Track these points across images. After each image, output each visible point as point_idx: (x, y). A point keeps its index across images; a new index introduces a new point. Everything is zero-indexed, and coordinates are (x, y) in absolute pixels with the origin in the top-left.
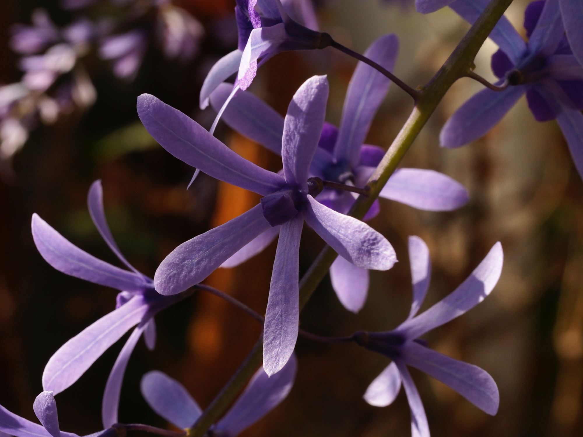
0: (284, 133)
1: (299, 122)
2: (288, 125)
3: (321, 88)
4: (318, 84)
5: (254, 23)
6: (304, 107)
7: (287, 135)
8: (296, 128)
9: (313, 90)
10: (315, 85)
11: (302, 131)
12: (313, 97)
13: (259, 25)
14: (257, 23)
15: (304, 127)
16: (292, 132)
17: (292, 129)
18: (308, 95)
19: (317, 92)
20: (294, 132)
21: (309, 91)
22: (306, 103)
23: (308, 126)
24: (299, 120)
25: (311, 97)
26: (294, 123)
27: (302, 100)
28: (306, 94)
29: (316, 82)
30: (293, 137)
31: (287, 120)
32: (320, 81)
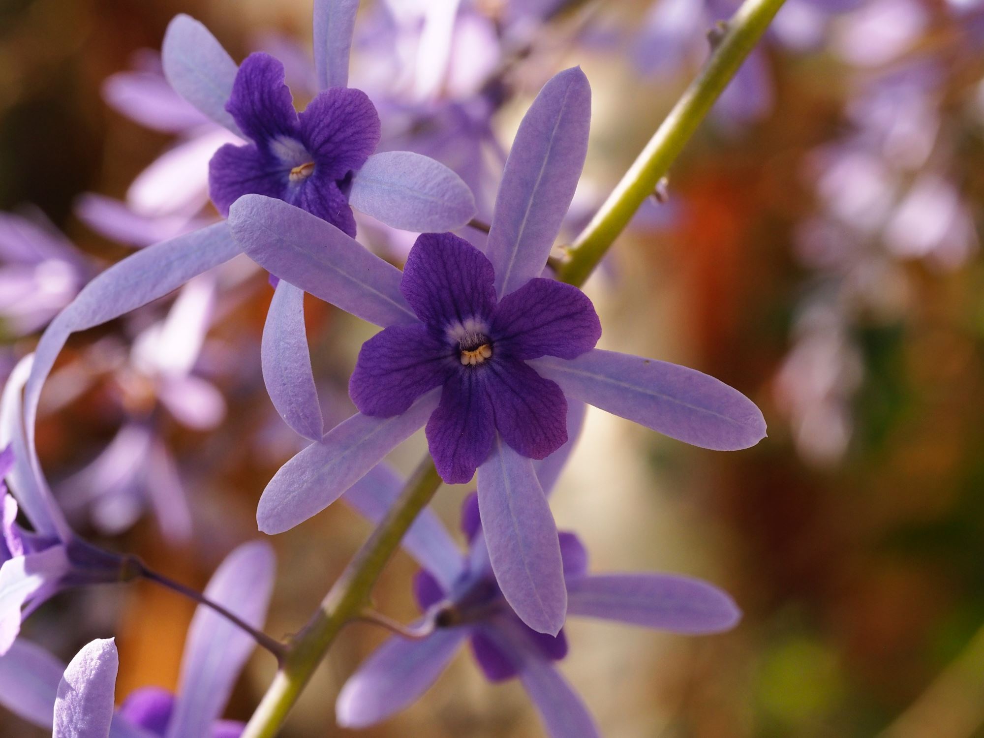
0: (55, 729)
1: (75, 713)
2: (60, 716)
3: (105, 658)
4: (101, 652)
5: (11, 548)
6: (81, 688)
7: (59, 732)
8: (71, 721)
9: (93, 663)
10: (97, 654)
11: (80, 725)
12: (93, 672)
13: (20, 552)
14: (17, 549)
15: (82, 720)
16: (66, 728)
17: (65, 723)
18: (86, 669)
19: (100, 664)
20: (69, 727)
21: (88, 663)
22: (84, 682)
23: (88, 718)
24: (75, 709)
25: (91, 673)
26: (67, 713)
27: (78, 678)
28: (83, 669)
29: (97, 650)
30: (69, 735)
31: (57, 708)
32: (103, 647)
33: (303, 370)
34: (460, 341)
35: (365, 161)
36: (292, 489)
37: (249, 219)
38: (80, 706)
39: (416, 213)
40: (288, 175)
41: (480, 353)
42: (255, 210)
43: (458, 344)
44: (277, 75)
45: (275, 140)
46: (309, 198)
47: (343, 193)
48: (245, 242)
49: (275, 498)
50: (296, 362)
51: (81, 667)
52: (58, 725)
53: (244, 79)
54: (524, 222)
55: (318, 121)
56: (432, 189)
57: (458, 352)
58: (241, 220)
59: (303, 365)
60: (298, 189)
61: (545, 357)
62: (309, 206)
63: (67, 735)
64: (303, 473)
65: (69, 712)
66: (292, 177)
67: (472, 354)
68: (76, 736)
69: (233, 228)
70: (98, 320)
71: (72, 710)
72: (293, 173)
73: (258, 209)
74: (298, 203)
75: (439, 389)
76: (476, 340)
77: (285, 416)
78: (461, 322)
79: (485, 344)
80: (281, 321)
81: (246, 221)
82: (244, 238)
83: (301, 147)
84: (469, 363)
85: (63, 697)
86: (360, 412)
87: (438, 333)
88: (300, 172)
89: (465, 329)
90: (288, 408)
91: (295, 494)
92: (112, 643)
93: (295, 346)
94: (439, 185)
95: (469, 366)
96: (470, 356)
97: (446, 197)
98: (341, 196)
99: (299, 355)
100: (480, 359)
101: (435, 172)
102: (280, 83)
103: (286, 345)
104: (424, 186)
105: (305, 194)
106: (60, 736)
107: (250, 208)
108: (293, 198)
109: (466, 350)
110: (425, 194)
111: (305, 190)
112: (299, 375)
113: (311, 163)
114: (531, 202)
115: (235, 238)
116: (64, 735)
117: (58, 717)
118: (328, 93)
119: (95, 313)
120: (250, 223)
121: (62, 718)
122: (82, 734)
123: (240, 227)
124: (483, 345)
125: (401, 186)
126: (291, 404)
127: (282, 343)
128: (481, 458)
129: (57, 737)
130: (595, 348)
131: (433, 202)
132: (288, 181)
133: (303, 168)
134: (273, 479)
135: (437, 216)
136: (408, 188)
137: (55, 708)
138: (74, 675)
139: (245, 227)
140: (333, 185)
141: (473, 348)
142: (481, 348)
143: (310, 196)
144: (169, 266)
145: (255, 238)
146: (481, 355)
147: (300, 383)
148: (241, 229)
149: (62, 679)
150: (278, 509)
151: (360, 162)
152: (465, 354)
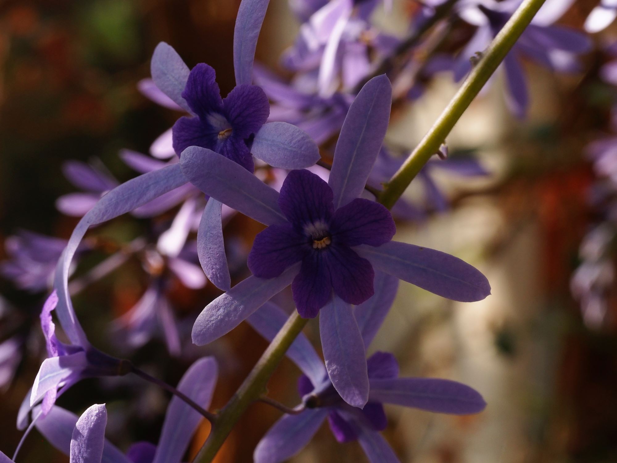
0: (71, 457)
1: (82, 447)
2: (73, 449)
3: (100, 416)
4: (97, 412)
5: (52, 352)
6: (85, 433)
7: (73, 459)
8: (80, 452)
9: (92, 418)
10: (95, 413)
11: (85, 455)
12: (93, 423)
13: (56, 354)
14: (55, 352)
15: (86, 452)
16: (77, 456)
17: (77, 454)
18: (88, 422)
19: (96, 419)
20: (79, 456)
21: (90, 418)
22: (87, 429)
23: (89, 451)
24: (82, 445)
25: (91, 424)
26: (78, 448)
27: (84, 427)
28: (87, 421)
29: (95, 411)
30: (79, 460)
31: (72, 445)
32: (99, 409)
33: (220, 249)
34: (312, 234)
35: (260, 128)
36: (212, 319)
37: (191, 160)
38: (85, 443)
39: (286, 157)
40: (217, 135)
41: (324, 242)
42: (195, 155)
43: (311, 236)
44: (211, 77)
45: (210, 114)
46: (228, 149)
47: (248, 146)
48: (189, 174)
49: (202, 324)
50: (216, 245)
51: (86, 421)
52: (72, 455)
53: (192, 79)
54: (351, 165)
55: (234, 104)
56: (295, 144)
57: (311, 240)
58: (186, 161)
59: (219, 246)
60: (222, 144)
61: (362, 245)
62: (228, 154)
63: (77, 461)
64: (219, 310)
65: (79, 447)
66: (220, 137)
67: (319, 242)
68: (83, 461)
69: (182, 166)
70: (105, 219)
71: (81, 446)
72: (220, 135)
73: (197, 154)
74: (222, 152)
75: (300, 262)
76: (321, 234)
77: (209, 276)
78: (313, 223)
79: (327, 236)
80: (209, 221)
81: (189, 162)
82: (188, 171)
83: (225, 119)
84: (318, 247)
85: (76, 439)
86: (253, 275)
87: (299, 229)
88: (224, 134)
89: (315, 227)
90: (211, 272)
91: (213, 322)
92: (104, 407)
93: (216, 235)
94: (299, 141)
95: (317, 249)
96: (318, 243)
97: (303, 149)
98: (247, 148)
99: (218, 241)
100: (324, 245)
101: (297, 134)
102: (212, 81)
103: (211, 235)
104: (291, 142)
105: (226, 146)
106: (74, 461)
107: (192, 154)
108: (220, 149)
109: (316, 240)
110: (291, 147)
111: (226, 144)
112: (218, 252)
113: (230, 129)
114: (355, 153)
115: (183, 171)
116: (76, 460)
117: (72, 450)
118: (240, 87)
119: (104, 215)
120: (192, 162)
121: (75, 451)
122: (86, 461)
123: (185, 165)
124: (325, 237)
125: (278, 142)
126: (213, 269)
127: (208, 233)
128: (323, 303)
129: (73, 462)
130: (392, 240)
131: (295, 151)
132: (218, 139)
133: (225, 132)
134: (202, 313)
135: (297, 160)
136: (282, 143)
137: (71, 444)
138: (82, 425)
139: (189, 165)
140: (242, 142)
141: (320, 239)
142: (324, 239)
143: (228, 148)
144: (148, 187)
145: (194, 172)
146: (325, 243)
147: (218, 257)
148: (186, 166)
149: (75, 427)
150: (204, 331)
151: (257, 128)
152: (315, 242)
